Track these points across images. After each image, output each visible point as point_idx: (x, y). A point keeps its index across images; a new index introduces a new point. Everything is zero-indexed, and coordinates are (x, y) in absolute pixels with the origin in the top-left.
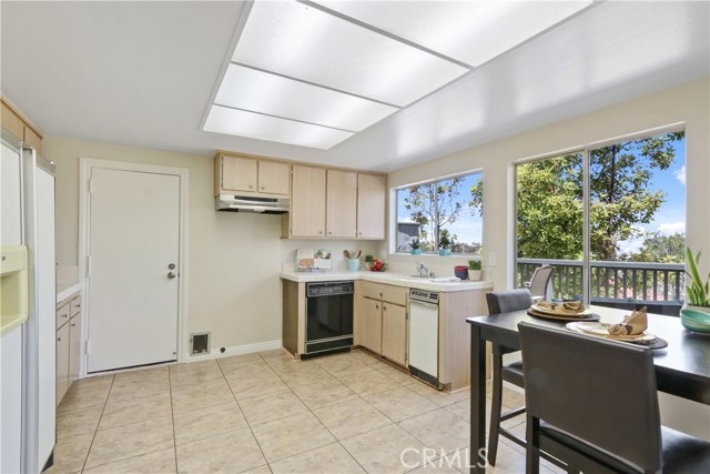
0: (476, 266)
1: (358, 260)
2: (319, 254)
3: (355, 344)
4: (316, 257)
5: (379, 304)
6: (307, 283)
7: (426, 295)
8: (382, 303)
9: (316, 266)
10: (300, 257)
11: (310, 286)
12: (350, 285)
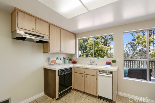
0: (114, 62)
1: (68, 60)
2: (57, 58)
3: (73, 88)
4: (57, 60)
5: (83, 75)
6: (58, 70)
7: (106, 72)
8: (84, 75)
9: (57, 63)
10: (51, 60)
11: (60, 71)
12: (71, 69)
